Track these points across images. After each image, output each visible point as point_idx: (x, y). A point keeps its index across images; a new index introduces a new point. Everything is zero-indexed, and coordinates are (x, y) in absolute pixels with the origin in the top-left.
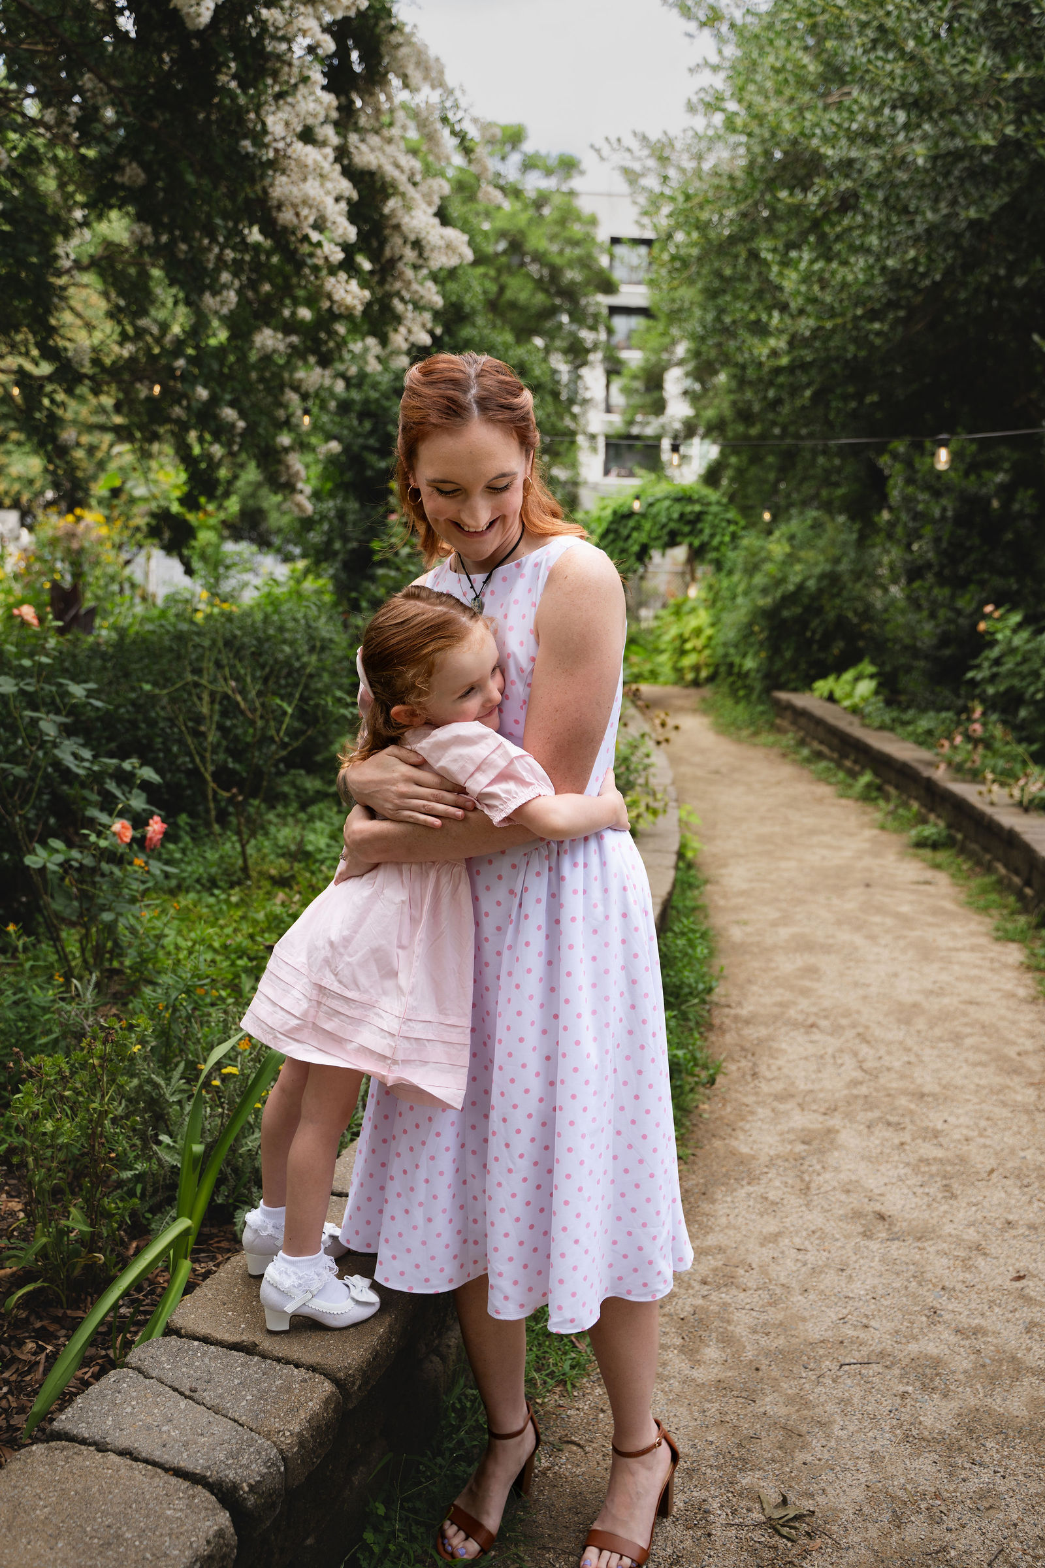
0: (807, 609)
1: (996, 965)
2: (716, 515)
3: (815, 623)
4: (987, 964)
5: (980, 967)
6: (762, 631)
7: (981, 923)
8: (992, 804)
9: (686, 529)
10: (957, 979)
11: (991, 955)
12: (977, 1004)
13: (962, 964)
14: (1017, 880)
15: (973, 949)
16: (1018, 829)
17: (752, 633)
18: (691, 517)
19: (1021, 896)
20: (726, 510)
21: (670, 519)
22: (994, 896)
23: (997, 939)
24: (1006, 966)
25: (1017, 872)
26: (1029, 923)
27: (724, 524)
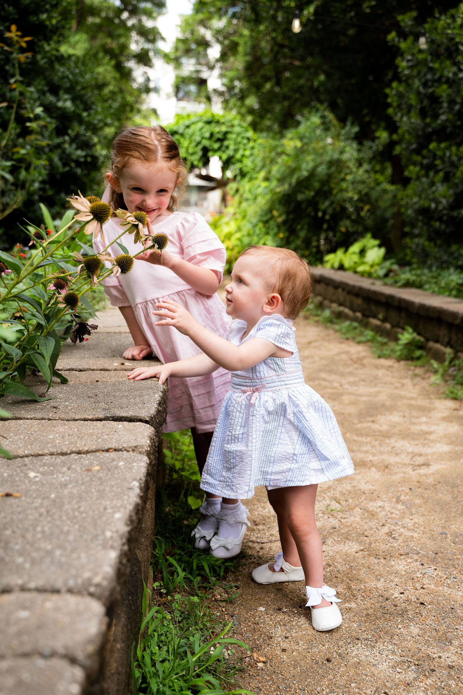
0: (319, 192)
2: (238, 134)
3: (325, 205)
6: (280, 216)
9: (216, 146)
17: (272, 217)
18: (220, 136)
20: (246, 131)
21: (203, 138)
27: (245, 141)
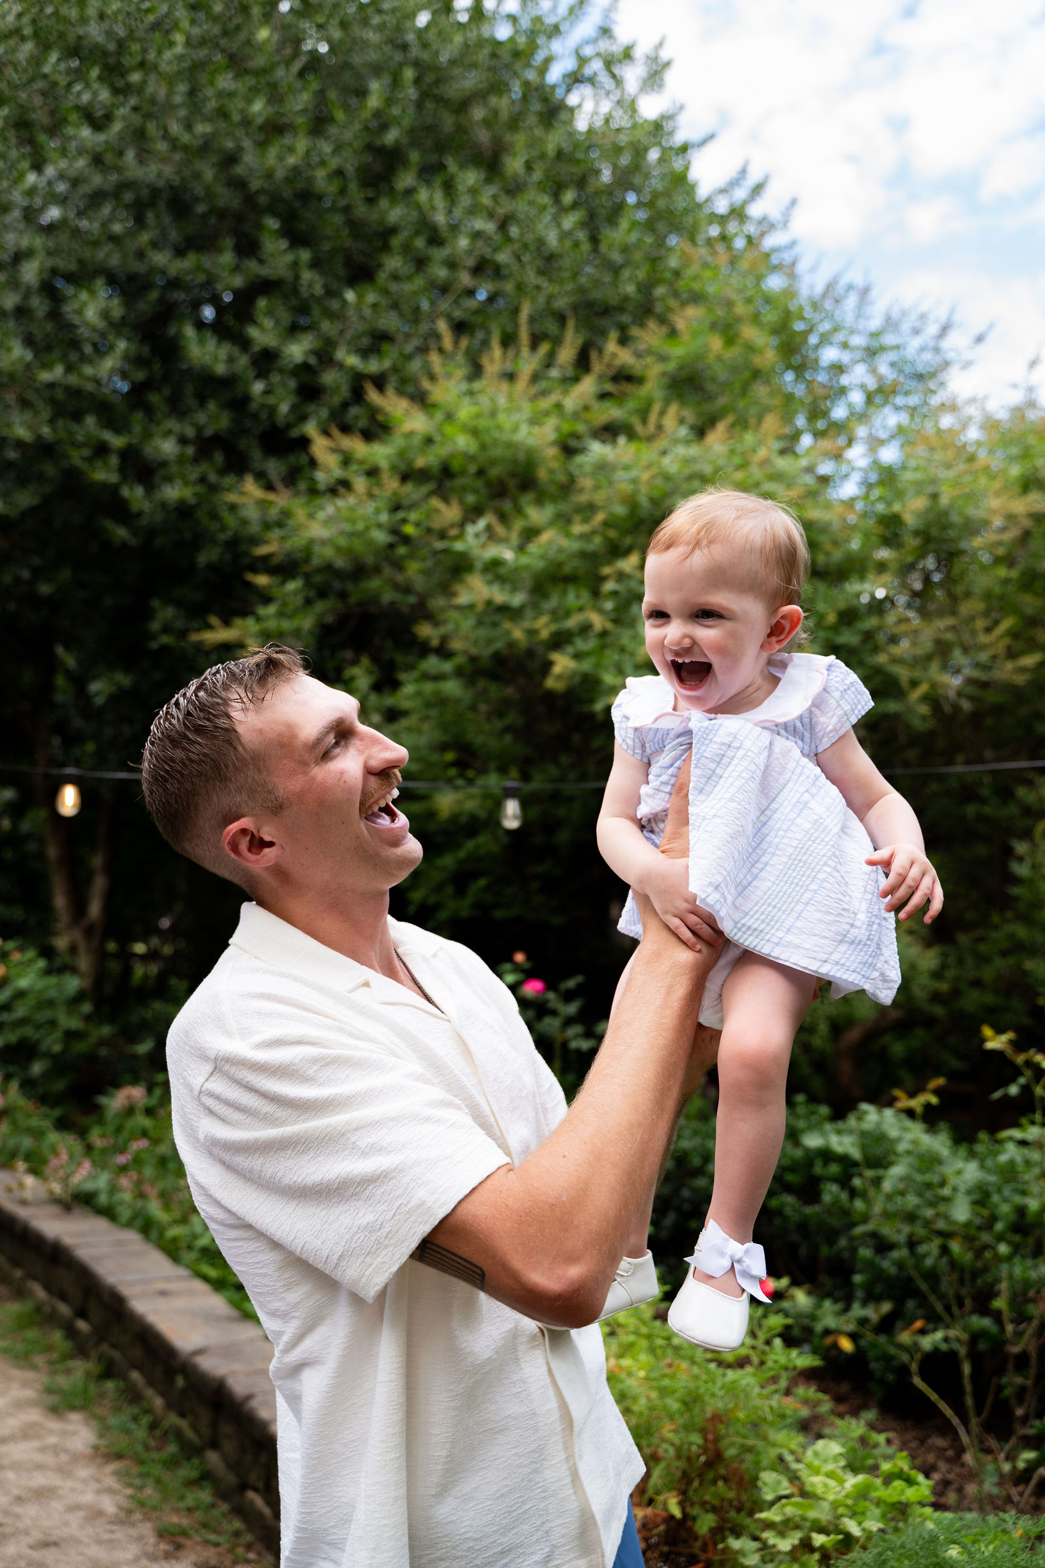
1: (64, 1458)
4: (49, 1459)
5: (40, 1467)
7: (25, 1384)
8: (24, 1203)
10: (19, 1499)
11: (52, 1440)
12: (55, 1544)
13: (16, 1466)
14: (64, 1309)
15: (27, 1433)
16: (68, 1241)
19: (71, 1332)
22: (32, 1334)
23: (55, 1411)
24: (76, 1458)
25: (63, 1297)
26: (88, 1374)
